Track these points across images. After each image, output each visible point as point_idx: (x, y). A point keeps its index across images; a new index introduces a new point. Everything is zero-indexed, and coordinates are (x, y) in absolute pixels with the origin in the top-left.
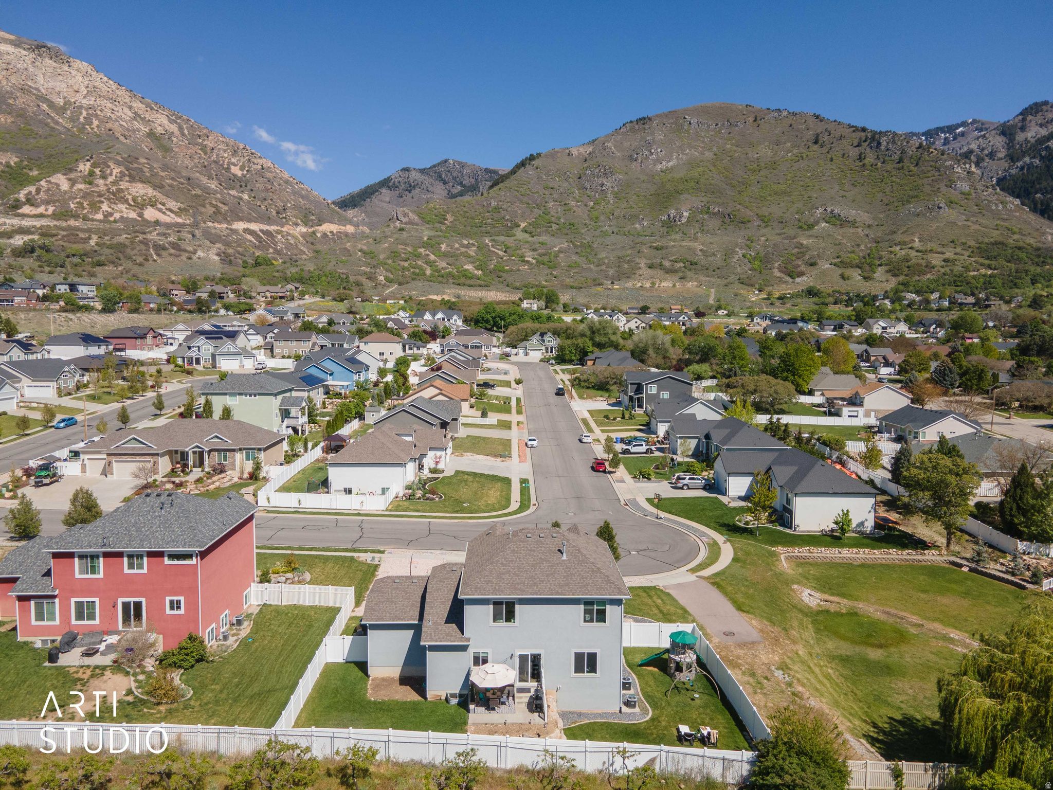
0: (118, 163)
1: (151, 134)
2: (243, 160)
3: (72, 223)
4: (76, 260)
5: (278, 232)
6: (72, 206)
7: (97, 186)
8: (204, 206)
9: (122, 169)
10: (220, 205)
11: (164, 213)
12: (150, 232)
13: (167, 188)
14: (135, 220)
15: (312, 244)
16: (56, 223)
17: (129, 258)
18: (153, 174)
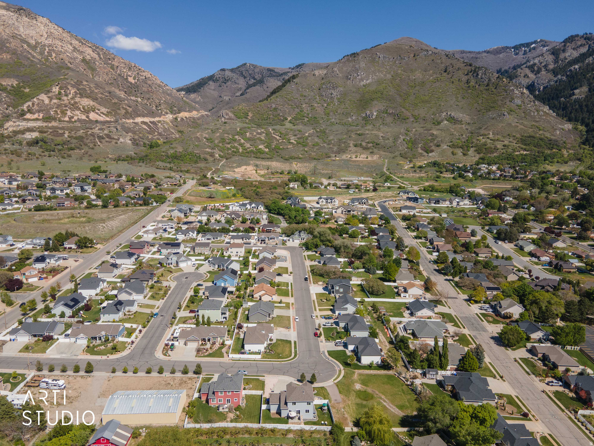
0: (73, 86)
1: (84, 60)
2: (134, 73)
3: (54, 124)
4: (60, 147)
5: (158, 122)
6: (52, 113)
7: (64, 100)
8: (119, 109)
9: (75, 90)
10: (128, 108)
11: (100, 115)
12: (94, 128)
13: (100, 99)
14: (85, 120)
15: (176, 126)
16: (45, 124)
17: (86, 145)
18: (92, 92)
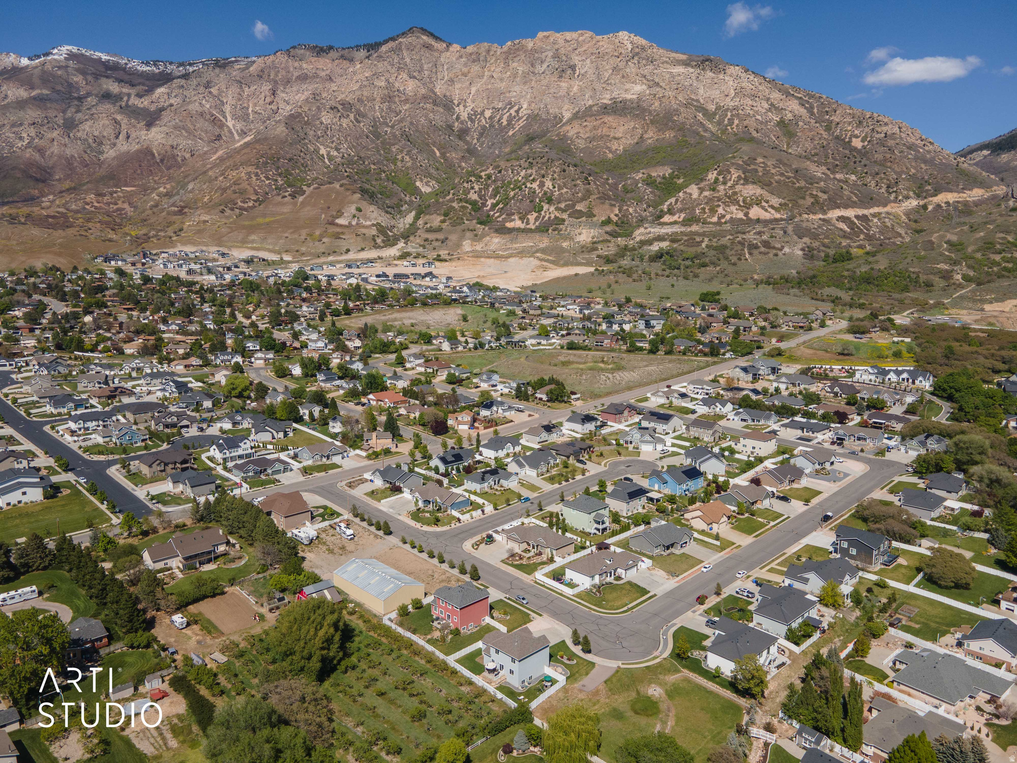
0: (738, 167)
1: (782, 123)
2: (866, 130)
3: (695, 228)
4: (688, 263)
5: (874, 215)
6: (697, 211)
7: (718, 191)
8: (804, 198)
9: (740, 173)
10: (820, 194)
11: (766, 210)
12: (749, 232)
13: (775, 184)
14: (741, 219)
16: (683, 229)
17: (727, 258)
18: (766, 173)
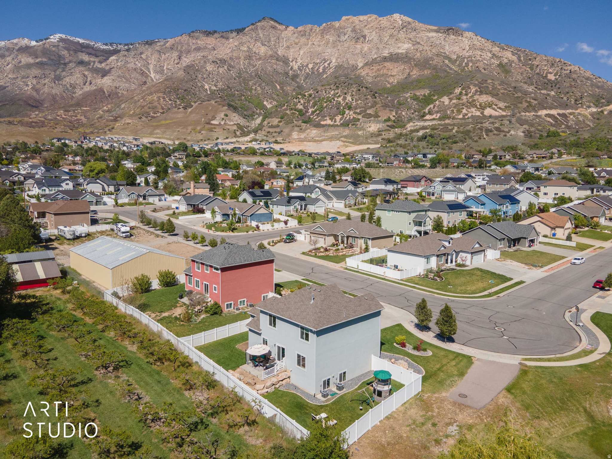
0: (475, 85)
1: (501, 65)
2: (557, 69)
3: (447, 121)
4: (444, 141)
6: (449, 112)
7: (462, 100)
8: (521, 103)
9: (477, 88)
10: (532, 101)
11: (496, 110)
12: (485, 123)
13: (501, 95)
14: (479, 116)
15: (598, 119)
16: (439, 122)
17: (471, 138)
18: (494, 88)
